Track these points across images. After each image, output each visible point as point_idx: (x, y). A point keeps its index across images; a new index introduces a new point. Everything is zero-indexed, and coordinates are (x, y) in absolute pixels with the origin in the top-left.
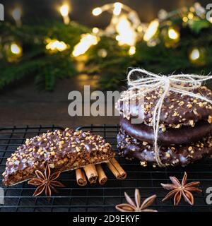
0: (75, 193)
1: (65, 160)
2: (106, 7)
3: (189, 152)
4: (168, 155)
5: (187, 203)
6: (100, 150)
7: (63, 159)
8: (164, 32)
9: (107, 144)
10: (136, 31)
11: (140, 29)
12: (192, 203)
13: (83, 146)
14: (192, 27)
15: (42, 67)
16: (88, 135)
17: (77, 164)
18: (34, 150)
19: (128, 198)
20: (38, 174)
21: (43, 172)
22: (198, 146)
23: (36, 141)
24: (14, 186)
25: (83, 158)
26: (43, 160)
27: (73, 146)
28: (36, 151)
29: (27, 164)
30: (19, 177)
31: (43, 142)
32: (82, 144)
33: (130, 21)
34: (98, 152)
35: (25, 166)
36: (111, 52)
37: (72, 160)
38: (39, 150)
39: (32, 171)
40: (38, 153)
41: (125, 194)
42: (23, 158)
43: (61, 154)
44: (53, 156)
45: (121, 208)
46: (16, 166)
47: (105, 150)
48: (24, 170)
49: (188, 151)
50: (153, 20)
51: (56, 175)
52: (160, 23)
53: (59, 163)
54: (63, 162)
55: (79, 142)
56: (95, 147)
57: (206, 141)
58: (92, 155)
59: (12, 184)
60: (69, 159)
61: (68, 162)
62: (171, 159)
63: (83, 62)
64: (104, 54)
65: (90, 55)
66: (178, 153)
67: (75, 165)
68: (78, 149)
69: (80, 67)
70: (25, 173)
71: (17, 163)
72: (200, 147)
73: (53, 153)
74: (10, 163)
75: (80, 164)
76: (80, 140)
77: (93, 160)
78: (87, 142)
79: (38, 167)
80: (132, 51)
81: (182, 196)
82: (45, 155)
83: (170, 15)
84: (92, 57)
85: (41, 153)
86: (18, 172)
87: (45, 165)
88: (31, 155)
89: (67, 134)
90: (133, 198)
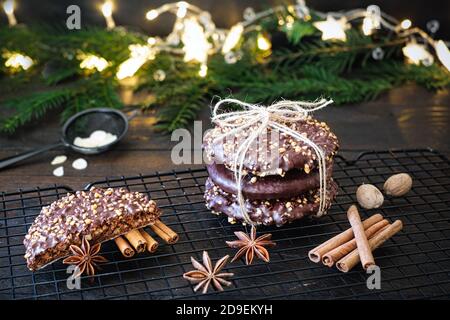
0: (122, 267)
1: (105, 228)
2: (166, 8)
3: (285, 209)
4: (259, 212)
5: (262, 260)
6: (145, 209)
7: (101, 227)
8: (250, 41)
9: (151, 202)
10: (210, 40)
11: (215, 37)
12: (267, 260)
13: (123, 208)
14: (289, 34)
15: (72, 98)
16: (123, 194)
17: (118, 230)
18: (60, 220)
19: (196, 264)
20: (74, 249)
21: (80, 246)
22: (300, 201)
23: (57, 209)
24: (42, 270)
25: (125, 223)
26: (77, 232)
27: (110, 209)
28: (64, 222)
29: (57, 239)
30: (47, 257)
31: (68, 210)
32: (121, 205)
33: (202, 25)
34: (142, 214)
35: (54, 242)
36: (173, 73)
37: (112, 228)
38: (68, 220)
39: (65, 247)
40: (67, 223)
41: (192, 259)
42: (50, 232)
43: (99, 221)
44: (89, 225)
45: (189, 276)
46: (42, 244)
47: (151, 210)
48: (54, 247)
49: (285, 207)
50: (235, 24)
51: (96, 248)
52: (245, 28)
53: (97, 233)
54: (101, 231)
55: (115, 203)
56: (137, 207)
57: (313, 195)
58: (136, 218)
59: (41, 267)
60: (109, 226)
61: (107, 230)
62: (263, 216)
63: (130, 88)
64: (161, 76)
65: (141, 77)
66: (271, 210)
67: (115, 232)
68: (118, 212)
69: (128, 97)
70: (55, 251)
71: (43, 239)
72: (302, 203)
73: (88, 221)
74: (33, 241)
75: (121, 231)
76: (117, 200)
77: (136, 224)
78: (125, 201)
79: (72, 242)
80: (203, 72)
81: (255, 253)
82: (78, 225)
83: (260, 15)
84: (143, 81)
85: (72, 223)
86: (47, 251)
87: (81, 236)
88: (58, 228)
89: (96, 195)
90: (202, 263)
